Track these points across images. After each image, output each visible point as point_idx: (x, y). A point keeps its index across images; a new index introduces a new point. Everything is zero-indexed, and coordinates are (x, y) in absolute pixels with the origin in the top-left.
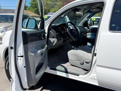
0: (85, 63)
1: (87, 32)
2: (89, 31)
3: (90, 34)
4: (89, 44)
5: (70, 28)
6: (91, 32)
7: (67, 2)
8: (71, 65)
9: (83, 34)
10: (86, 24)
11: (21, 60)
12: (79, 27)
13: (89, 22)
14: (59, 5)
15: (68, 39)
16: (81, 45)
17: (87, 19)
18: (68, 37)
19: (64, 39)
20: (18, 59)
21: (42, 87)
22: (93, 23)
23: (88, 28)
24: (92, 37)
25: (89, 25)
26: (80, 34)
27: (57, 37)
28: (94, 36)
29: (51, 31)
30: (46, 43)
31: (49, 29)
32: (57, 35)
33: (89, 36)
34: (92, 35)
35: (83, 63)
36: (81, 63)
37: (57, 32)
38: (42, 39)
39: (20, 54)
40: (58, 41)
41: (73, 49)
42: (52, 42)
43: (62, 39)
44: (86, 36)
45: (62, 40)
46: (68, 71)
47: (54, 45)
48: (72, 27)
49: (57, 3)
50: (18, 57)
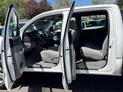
0: (55, 59)
1: (53, 36)
2: (55, 35)
3: (56, 37)
4: (56, 45)
5: (40, 34)
6: (57, 36)
7: (29, 8)
8: (44, 62)
9: (50, 37)
10: (51, 29)
11: (10, 59)
12: (47, 32)
13: (54, 28)
14: (22, 11)
15: (39, 43)
16: (50, 47)
17: (52, 25)
18: (39, 41)
19: (36, 42)
20: (7, 59)
21: (21, 85)
22: (57, 28)
23: (54, 32)
24: (58, 39)
25: (54, 30)
26: (48, 37)
27: (30, 41)
28: (59, 39)
29: (25, 37)
30: (22, 47)
31: (23, 36)
32: (30, 40)
33: (55, 39)
34: (57, 38)
35: (53, 59)
36: (52, 59)
37: (30, 37)
38: (20, 44)
39: (9, 55)
40: (31, 44)
41: (44, 50)
42: (27, 45)
43: (34, 42)
44: (53, 39)
45: (35, 44)
46: (43, 66)
47: (28, 48)
48: (41, 32)
49: (19, 10)
50: (7, 57)
